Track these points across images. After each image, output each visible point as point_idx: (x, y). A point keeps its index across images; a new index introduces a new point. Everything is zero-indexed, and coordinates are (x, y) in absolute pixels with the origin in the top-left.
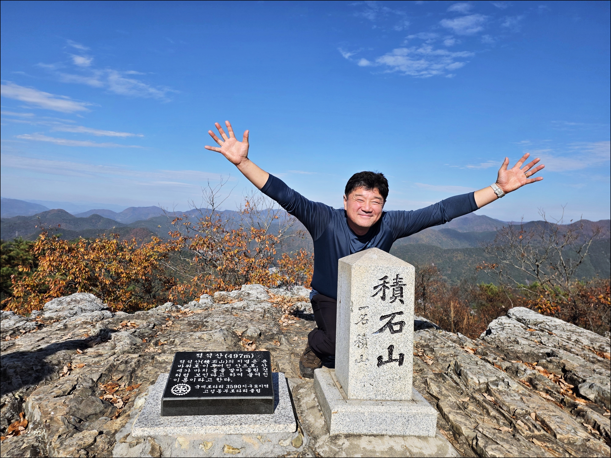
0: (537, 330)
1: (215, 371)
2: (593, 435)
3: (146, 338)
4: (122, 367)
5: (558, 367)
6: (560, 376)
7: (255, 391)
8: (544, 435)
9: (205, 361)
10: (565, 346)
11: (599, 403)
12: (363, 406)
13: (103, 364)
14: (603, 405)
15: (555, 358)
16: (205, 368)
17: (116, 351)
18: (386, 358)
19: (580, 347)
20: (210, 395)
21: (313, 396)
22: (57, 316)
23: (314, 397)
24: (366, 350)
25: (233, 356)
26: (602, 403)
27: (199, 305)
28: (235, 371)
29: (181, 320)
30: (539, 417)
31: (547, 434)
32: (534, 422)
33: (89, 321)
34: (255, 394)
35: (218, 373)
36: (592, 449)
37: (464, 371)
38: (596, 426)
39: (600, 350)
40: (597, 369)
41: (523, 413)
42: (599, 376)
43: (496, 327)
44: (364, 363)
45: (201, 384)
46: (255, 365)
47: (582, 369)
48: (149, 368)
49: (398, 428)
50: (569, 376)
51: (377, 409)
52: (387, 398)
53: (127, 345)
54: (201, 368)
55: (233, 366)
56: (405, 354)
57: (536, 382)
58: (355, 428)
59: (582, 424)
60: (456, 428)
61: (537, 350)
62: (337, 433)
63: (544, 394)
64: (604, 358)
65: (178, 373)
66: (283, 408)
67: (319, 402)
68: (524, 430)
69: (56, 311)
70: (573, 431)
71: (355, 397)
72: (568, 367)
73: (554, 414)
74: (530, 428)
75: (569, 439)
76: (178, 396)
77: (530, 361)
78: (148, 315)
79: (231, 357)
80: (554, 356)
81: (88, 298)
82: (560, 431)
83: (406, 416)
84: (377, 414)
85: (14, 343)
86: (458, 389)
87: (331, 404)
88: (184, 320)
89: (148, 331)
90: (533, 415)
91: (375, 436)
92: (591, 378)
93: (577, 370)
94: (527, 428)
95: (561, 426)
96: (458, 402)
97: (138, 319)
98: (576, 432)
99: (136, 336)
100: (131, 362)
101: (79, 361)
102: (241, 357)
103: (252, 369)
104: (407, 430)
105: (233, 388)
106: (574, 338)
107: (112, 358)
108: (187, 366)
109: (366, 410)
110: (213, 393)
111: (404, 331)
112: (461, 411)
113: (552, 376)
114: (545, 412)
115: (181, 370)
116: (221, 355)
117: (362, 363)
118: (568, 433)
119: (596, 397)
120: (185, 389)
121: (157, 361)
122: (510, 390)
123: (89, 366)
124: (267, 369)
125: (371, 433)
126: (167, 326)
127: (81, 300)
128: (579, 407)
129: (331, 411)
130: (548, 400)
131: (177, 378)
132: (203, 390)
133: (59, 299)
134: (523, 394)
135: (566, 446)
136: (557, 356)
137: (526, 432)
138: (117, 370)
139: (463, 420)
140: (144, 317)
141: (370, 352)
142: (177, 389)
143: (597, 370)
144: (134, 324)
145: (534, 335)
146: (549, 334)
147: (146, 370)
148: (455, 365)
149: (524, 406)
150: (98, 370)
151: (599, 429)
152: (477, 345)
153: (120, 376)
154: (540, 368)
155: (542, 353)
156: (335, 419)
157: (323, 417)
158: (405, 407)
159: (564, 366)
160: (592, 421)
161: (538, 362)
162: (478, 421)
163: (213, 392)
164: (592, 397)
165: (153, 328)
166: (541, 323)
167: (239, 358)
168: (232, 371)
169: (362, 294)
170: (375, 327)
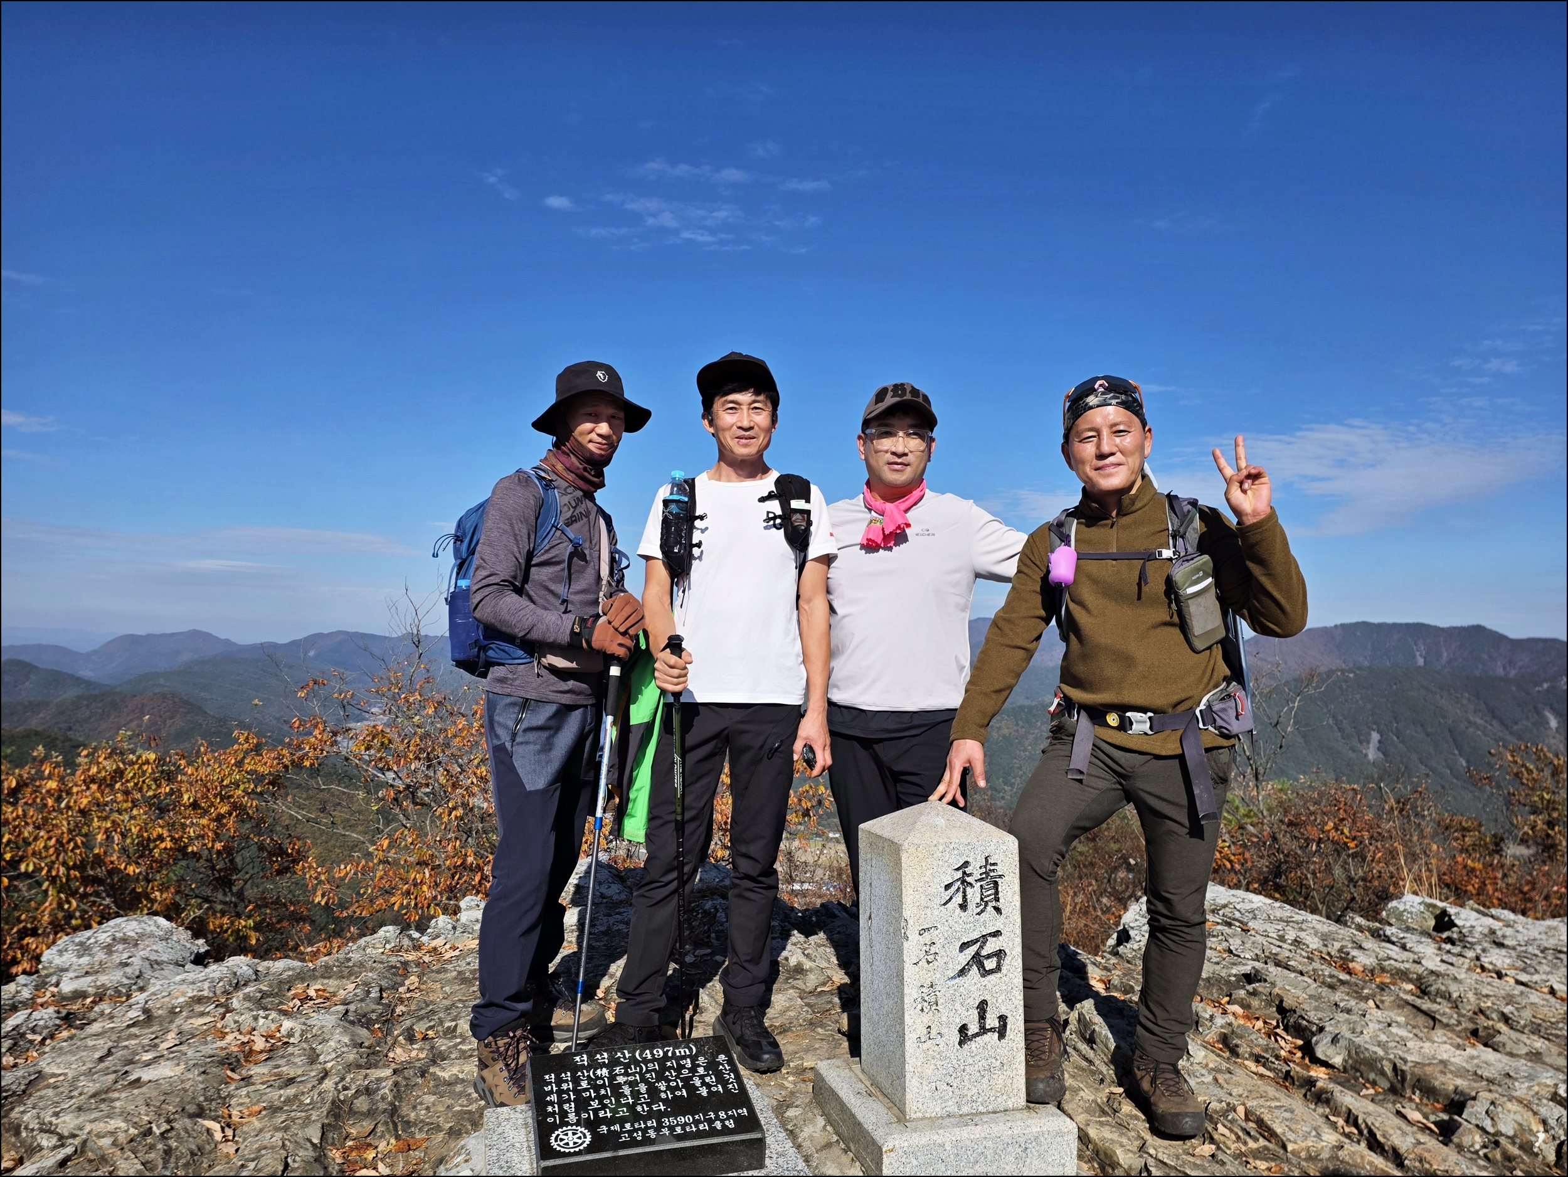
0: (1218, 923)
1: (627, 1090)
2: (1348, 1136)
3: (377, 1026)
4: (362, 1104)
5: (1269, 1003)
6: (1274, 1023)
7: (724, 1126)
8: (1266, 1148)
9: (599, 1072)
10: (1276, 954)
11: (1352, 1072)
12: (941, 1131)
13: (308, 1101)
14: (1358, 1074)
15: (1262, 984)
16: (603, 1086)
17: (329, 1065)
18: (973, 1028)
19: (1304, 954)
20: (634, 1143)
21: (821, 1121)
22: (98, 988)
23: (823, 1123)
24: (938, 1015)
25: (653, 1055)
26: (1357, 1070)
27: (464, 925)
28: (668, 1087)
29: (438, 972)
30: (1253, 1114)
31: (1271, 1146)
32: (1244, 1124)
33: (205, 993)
34: (726, 1131)
35: (636, 1095)
36: (1348, 1163)
37: (1100, 1033)
38: (1351, 1119)
39: (1341, 958)
40: (1342, 1000)
41: (1222, 1109)
42: (1347, 1016)
43: (1137, 923)
44: (934, 1042)
45: (609, 1122)
46: (706, 1069)
47: (1315, 1004)
48: (430, 1099)
50: (1292, 1020)
51: (965, 1134)
52: (981, 1109)
53: (345, 1049)
54: (597, 1089)
55: (661, 1076)
56: (1008, 1015)
57: (1236, 1041)
59: (1327, 1117)
60: (1106, 1154)
61: (1225, 971)
63: (1252, 1065)
64: (1350, 973)
65: (552, 1103)
66: (780, 1155)
67: (837, 1133)
68: (1229, 1143)
69: (87, 973)
70: (1314, 1133)
71: (919, 1115)
72: (1288, 1003)
73: (1278, 1104)
74: (1238, 1138)
75: (1308, 1151)
76: (569, 1155)
77: (1215, 995)
78: (350, 964)
79: (649, 1057)
80: (1260, 981)
81: (153, 928)
82: (1291, 1136)
83: (1022, 1140)
84: (968, 1143)
85: (40, 1072)
86: (1093, 1073)
87: (878, 1135)
88: (446, 971)
89: (374, 1007)
90: (1241, 1110)
92: (1332, 1022)
93: (1306, 1007)
94: (1233, 1137)
95: (1293, 1127)
96: (1099, 1100)
97: (329, 978)
98: (1318, 1136)
99: (352, 1023)
100: (378, 1089)
101: (248, 1100)
102: (670, 1054)
103: (702, 1077)
105: (678, 1125)
106: (1291, 935)
107: (328, 1084)
108: (564, 1086)
109: (947, 1137)
110: (639, 1138)
111: (1004, 969)
112: (1108, 1118)
113: (1259, 1024)
114: (1262, 1101)
115: (554, 1098)
116: (627, 1056)
117: (929, 1043)
118: (1305, 1138)
119: (1345, 1061)
120: (580, 1138)
121: (436, 1078)
122: (1192, 1064)
123: (274, 1110)
124: (732, 1076)
126: (409, 990)
127: (141, 936)
128: (1319, 1084)
129: (880, 1149)
130: (1262, 1076)
131: (553, 1114)
132: (618, 1135)
133: (77, 940)
134: (1217, 1070)
135: (1304, 1163)
136: (1265, 981)
137: (1233, 1147)
138: (352, 1112)
139: (1115, 1136)
140: (341, 972)
141: (944, 1019)
142: (562, 1140)
143: (1342, 1005)
144: (324, 990)
145: (1214, 936)
146: (1243, 930)
147: (421, 1104)
148: (1079, 1021)
149: (1221, 1094)
150: (308, 1117)
151: (1356, 1125)
152: (1109, 970)
153: (368, 1125)
154: (1236, 1008)
155: (1235, 976)
156: (891, 1164)
157: (858, 1164)
158: (1019, 1123)
159: (1281, 1001)
160: (1344, 1109)
161: (1230, 995)
162: (1143, 1134)
164: (1337, 1060)
165: (381, 998)
166: (1225, 906)
167: (666, 1057)
168: (663, 1088)
169: (923, 903)
170: (951, 966)
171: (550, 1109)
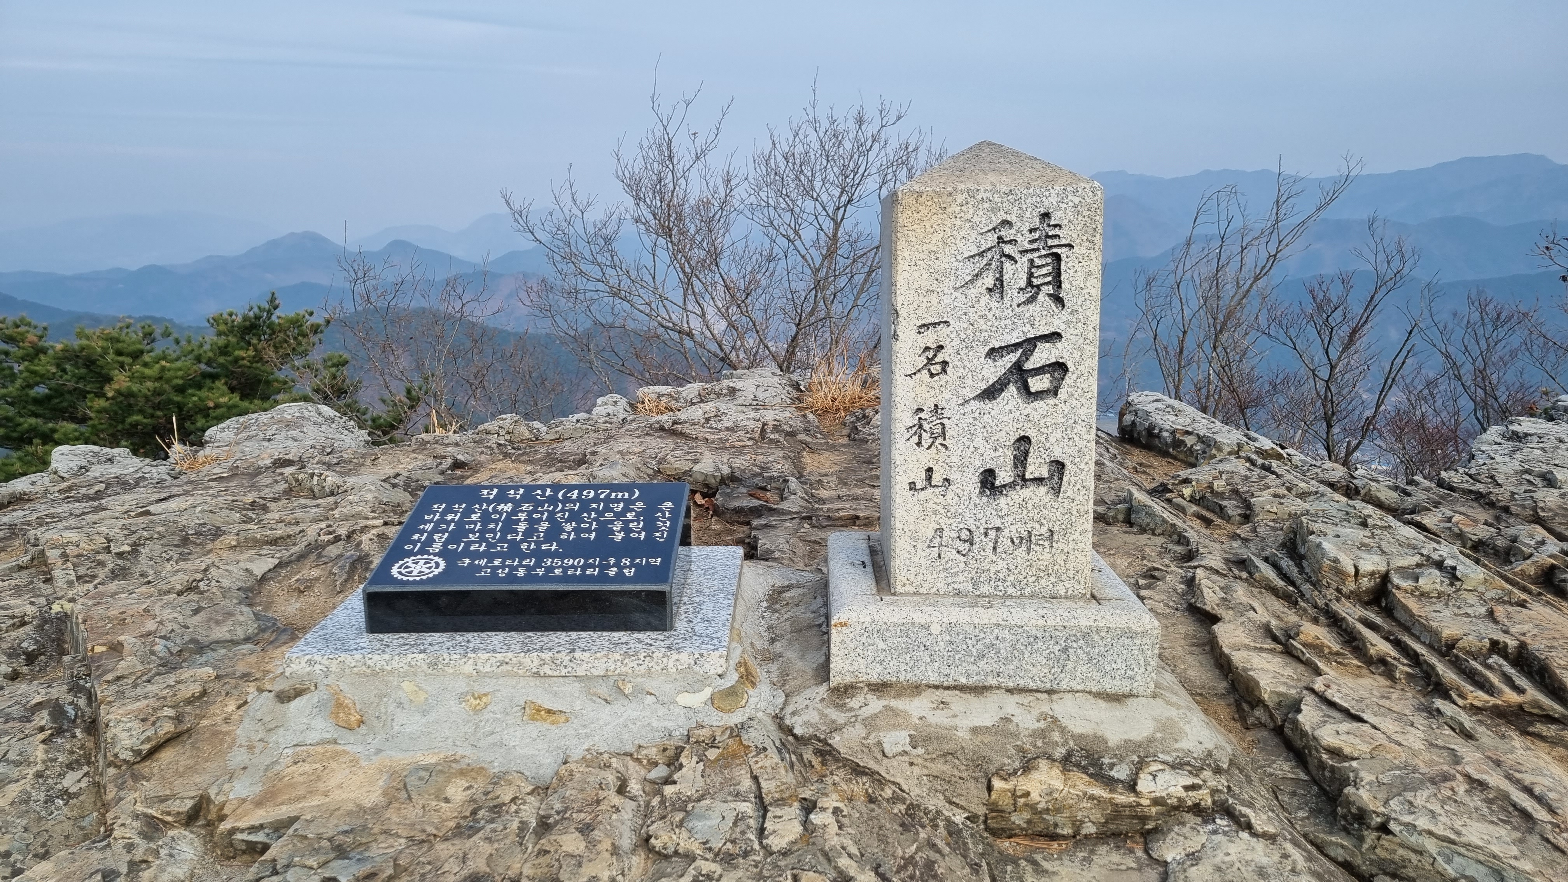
1: (522, 527)
7: (620, 574)
8: (1535, 705)
9: (500, 507)
12: (929, 610)
18: (1004, 477)
20: (494, 580)
24: (944, 453)
28: (577, 530)
31: (1544, 701)
34: (620, 579)
35: (530, 532)
41: (1479, 648)
44: (937, 492)
45: (476, 556)
46: (638, 515)
49: (1034, 671)
52: (1012, 591)
54: (486, 521)
56: (1067, 462)
58: (903, 667)
60: (1247, 688)
62: (848, 679)
65: (422, 532)
71: (911, 589)
76: (406, 584)
79: (574, 497)
81: (312, 413)
83: (1061, 636)
84: (970, 629)
91: (962, 688)
96: (1274, 625)
102: (602, 496)
103: (626, 523)
104: (1062, 675)
105: (560, 567)
108: (449, 517)
109: (935, 617)
111: (1064, 392)
112: (1275, 645)
115: (429, 527)
116: (548, 493)
117: (929, 492)
120: (430, 568)
122: (1455, 590)
124: (668, 524)
125: (953, 683)
129: (831, 622)
131: (414, 543)
132: (479, 569)
133: (242, 420)
134: (1499, 601)
137: (1472, 696)
139: (1271, 666)
141: (955, 459)
142: (406, 568)
149: (1491, 631)
156: (843, 642)
158: (1060, 613)
163: (501, 574)
167: (596, 499)
168: (568, 528)
169: (926, 285)
170: (969, 382)
171: (416, 537)
